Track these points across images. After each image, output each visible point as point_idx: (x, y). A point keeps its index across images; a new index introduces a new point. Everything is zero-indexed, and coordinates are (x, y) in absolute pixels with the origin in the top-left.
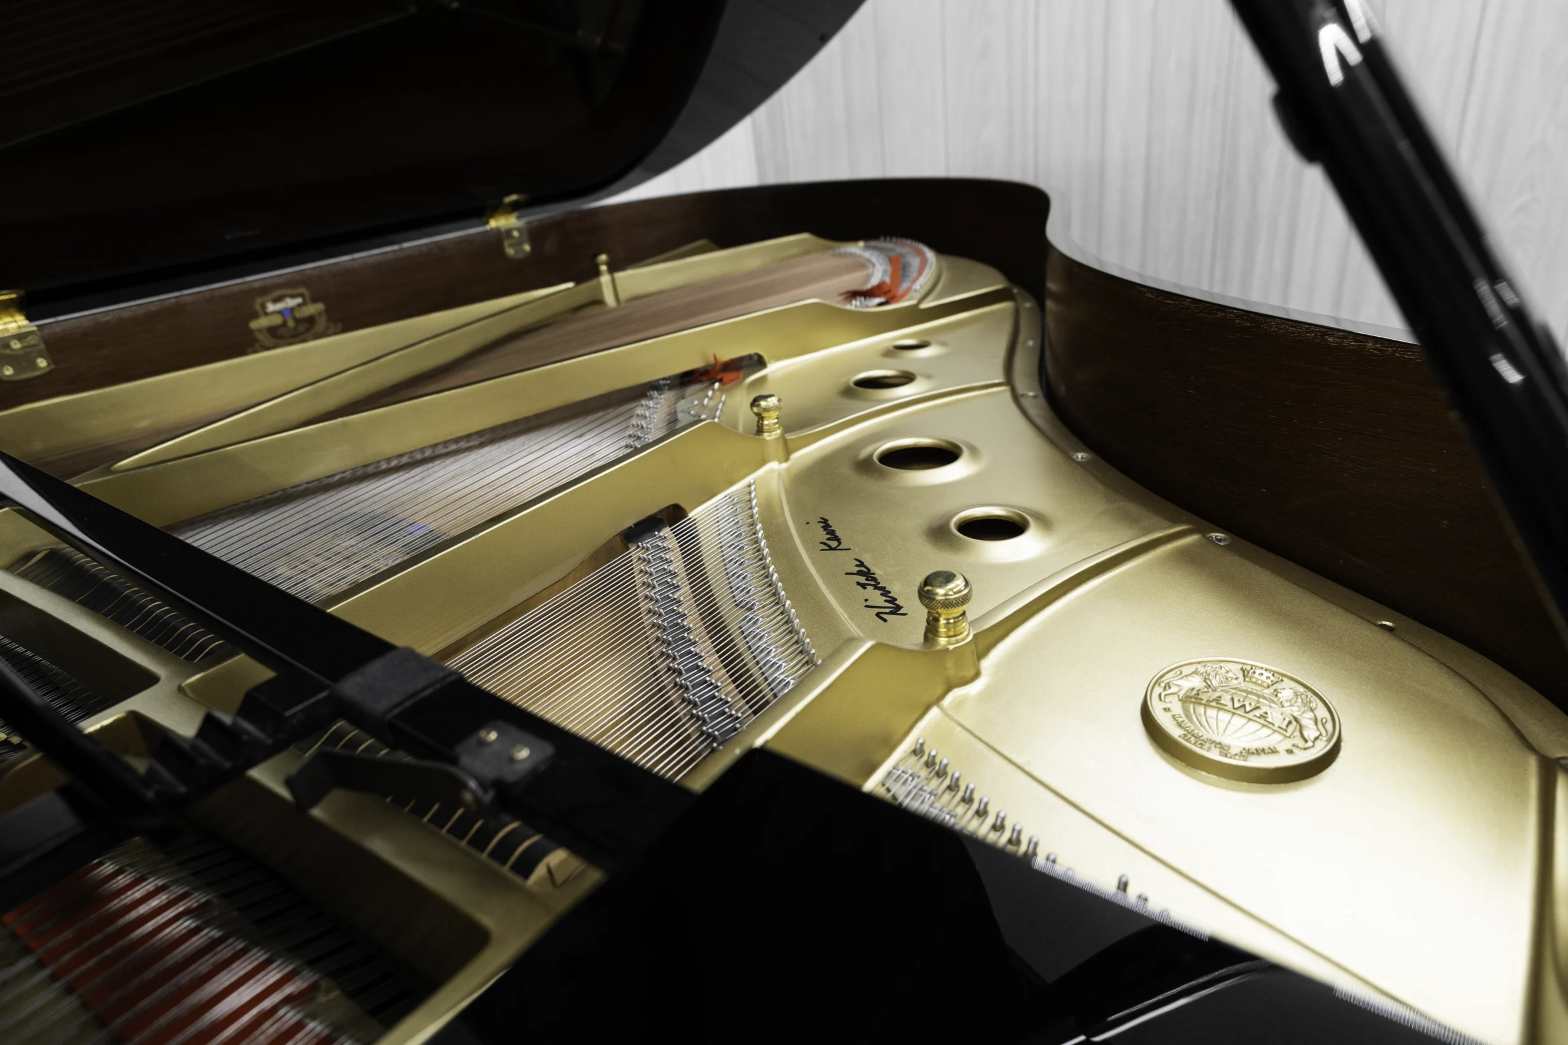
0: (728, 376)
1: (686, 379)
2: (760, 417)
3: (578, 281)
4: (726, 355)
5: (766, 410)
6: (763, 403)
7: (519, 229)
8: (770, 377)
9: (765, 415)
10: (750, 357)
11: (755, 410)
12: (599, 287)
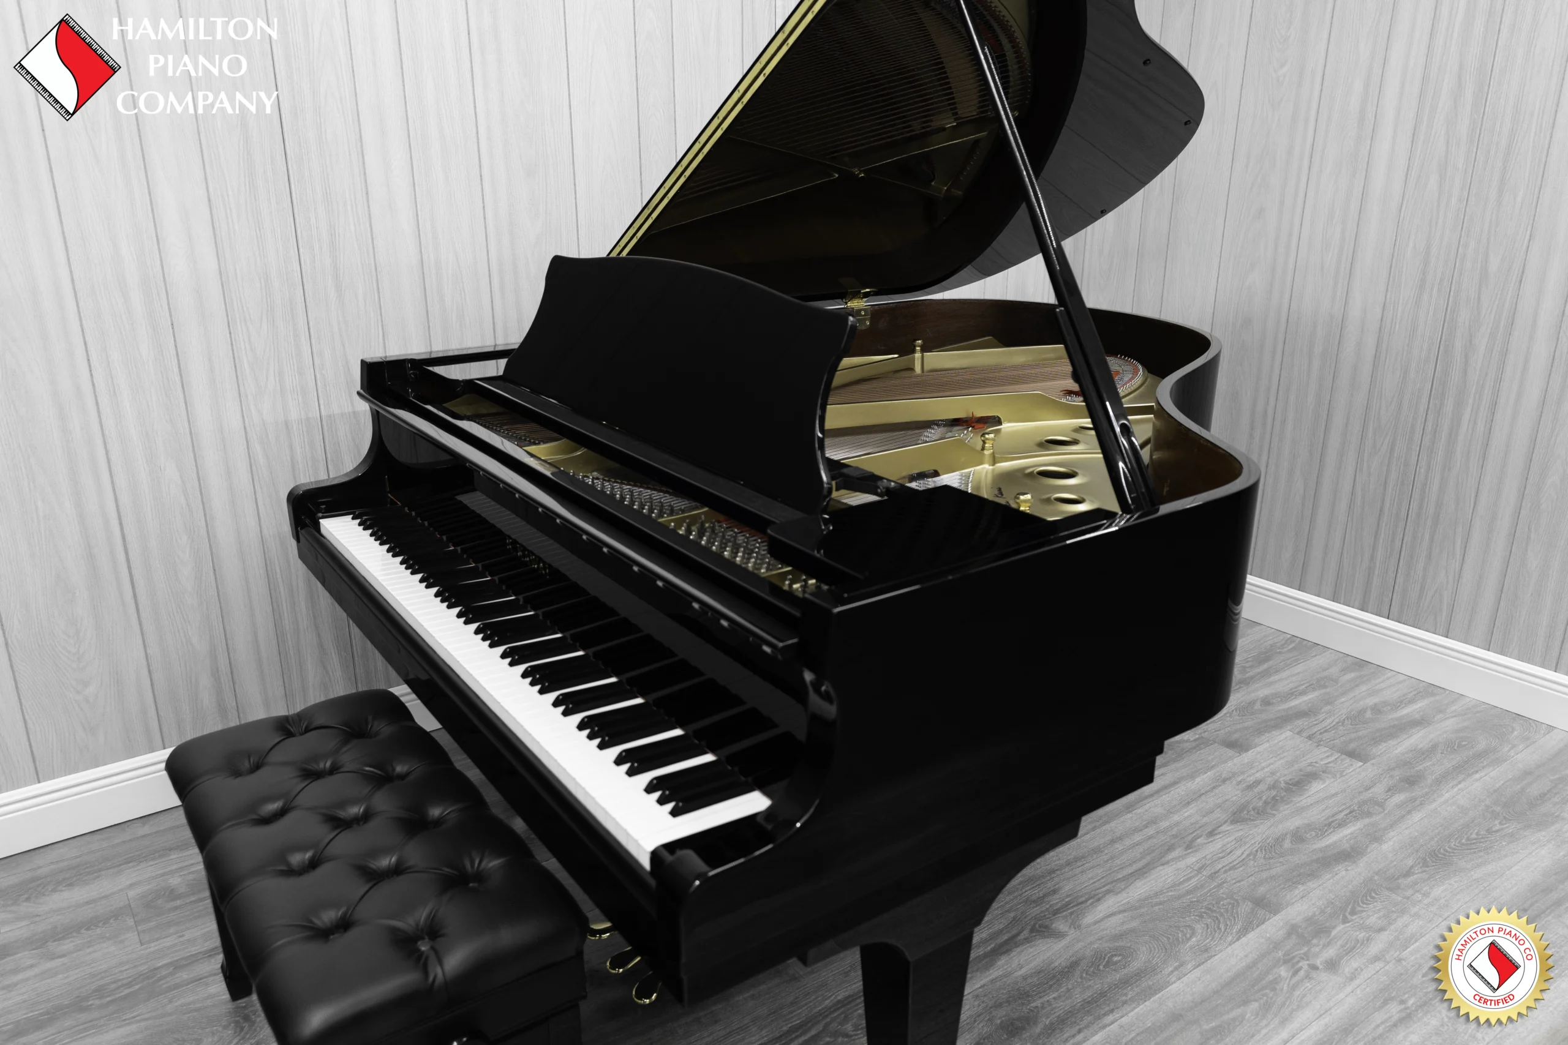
0: (978, 426)
1: (955, 422)
2: (984, 442)
3: (902, 354)
4: (980, 413)
5: (987, 439)
6: (987, 436)
7: (864, 310)
8: (1003, 430)
9: (987, 441)
10: (994, 417)
11: (983, 438)
12: (914, 359)
